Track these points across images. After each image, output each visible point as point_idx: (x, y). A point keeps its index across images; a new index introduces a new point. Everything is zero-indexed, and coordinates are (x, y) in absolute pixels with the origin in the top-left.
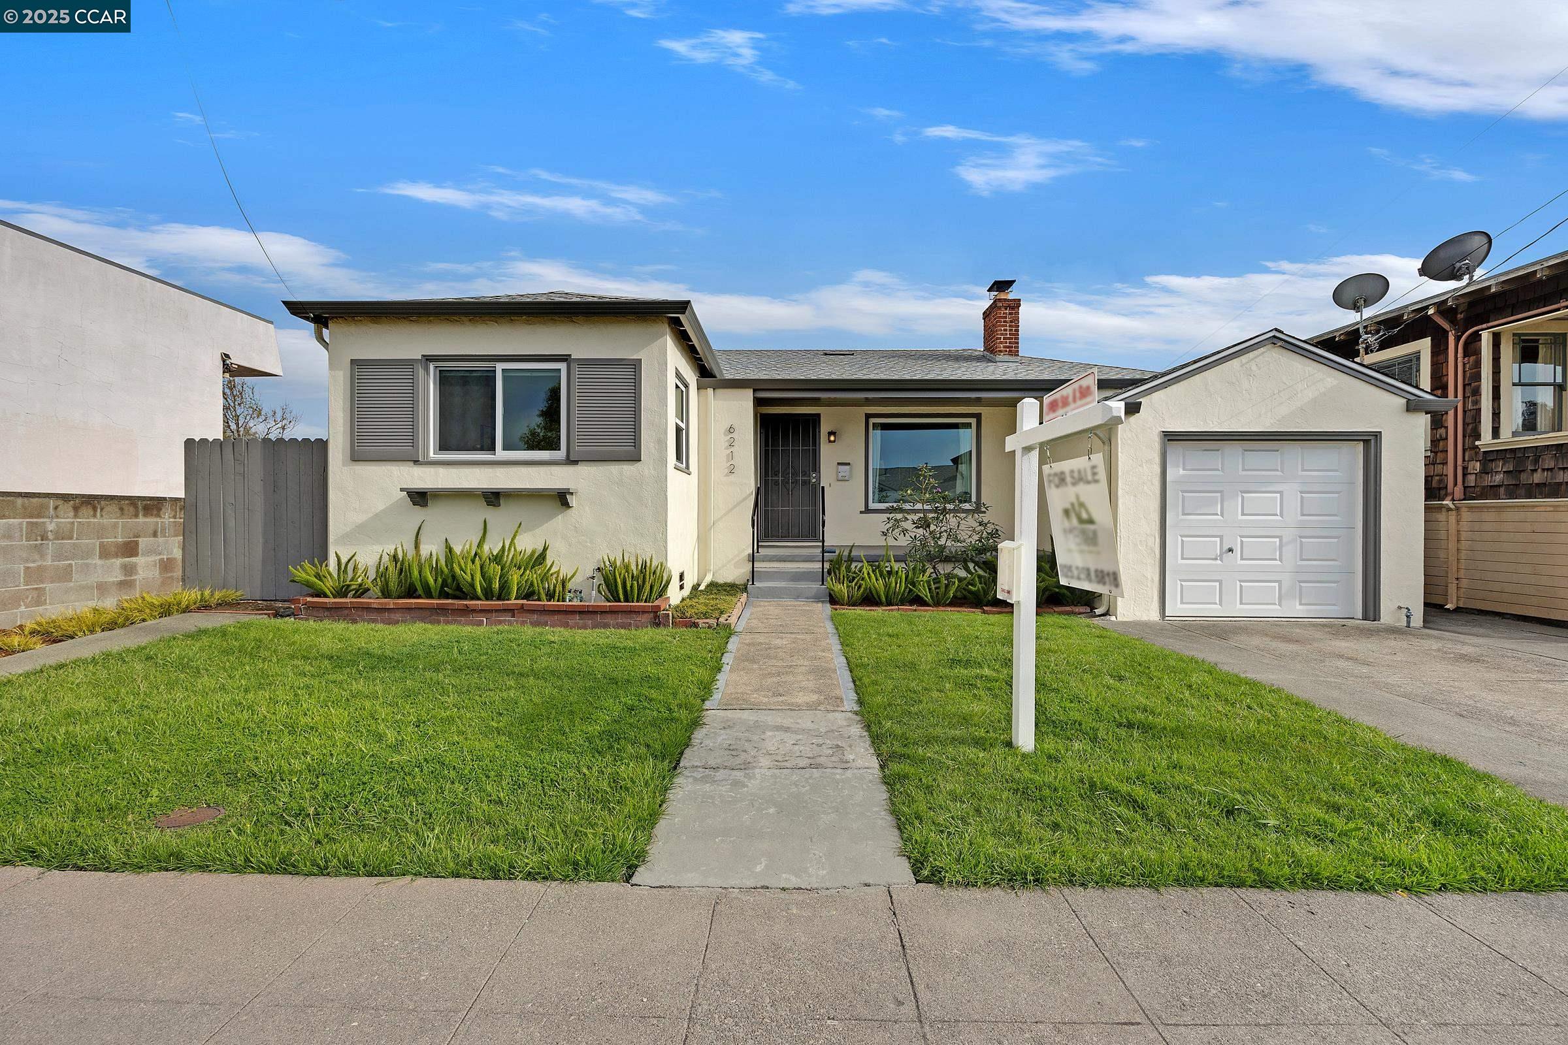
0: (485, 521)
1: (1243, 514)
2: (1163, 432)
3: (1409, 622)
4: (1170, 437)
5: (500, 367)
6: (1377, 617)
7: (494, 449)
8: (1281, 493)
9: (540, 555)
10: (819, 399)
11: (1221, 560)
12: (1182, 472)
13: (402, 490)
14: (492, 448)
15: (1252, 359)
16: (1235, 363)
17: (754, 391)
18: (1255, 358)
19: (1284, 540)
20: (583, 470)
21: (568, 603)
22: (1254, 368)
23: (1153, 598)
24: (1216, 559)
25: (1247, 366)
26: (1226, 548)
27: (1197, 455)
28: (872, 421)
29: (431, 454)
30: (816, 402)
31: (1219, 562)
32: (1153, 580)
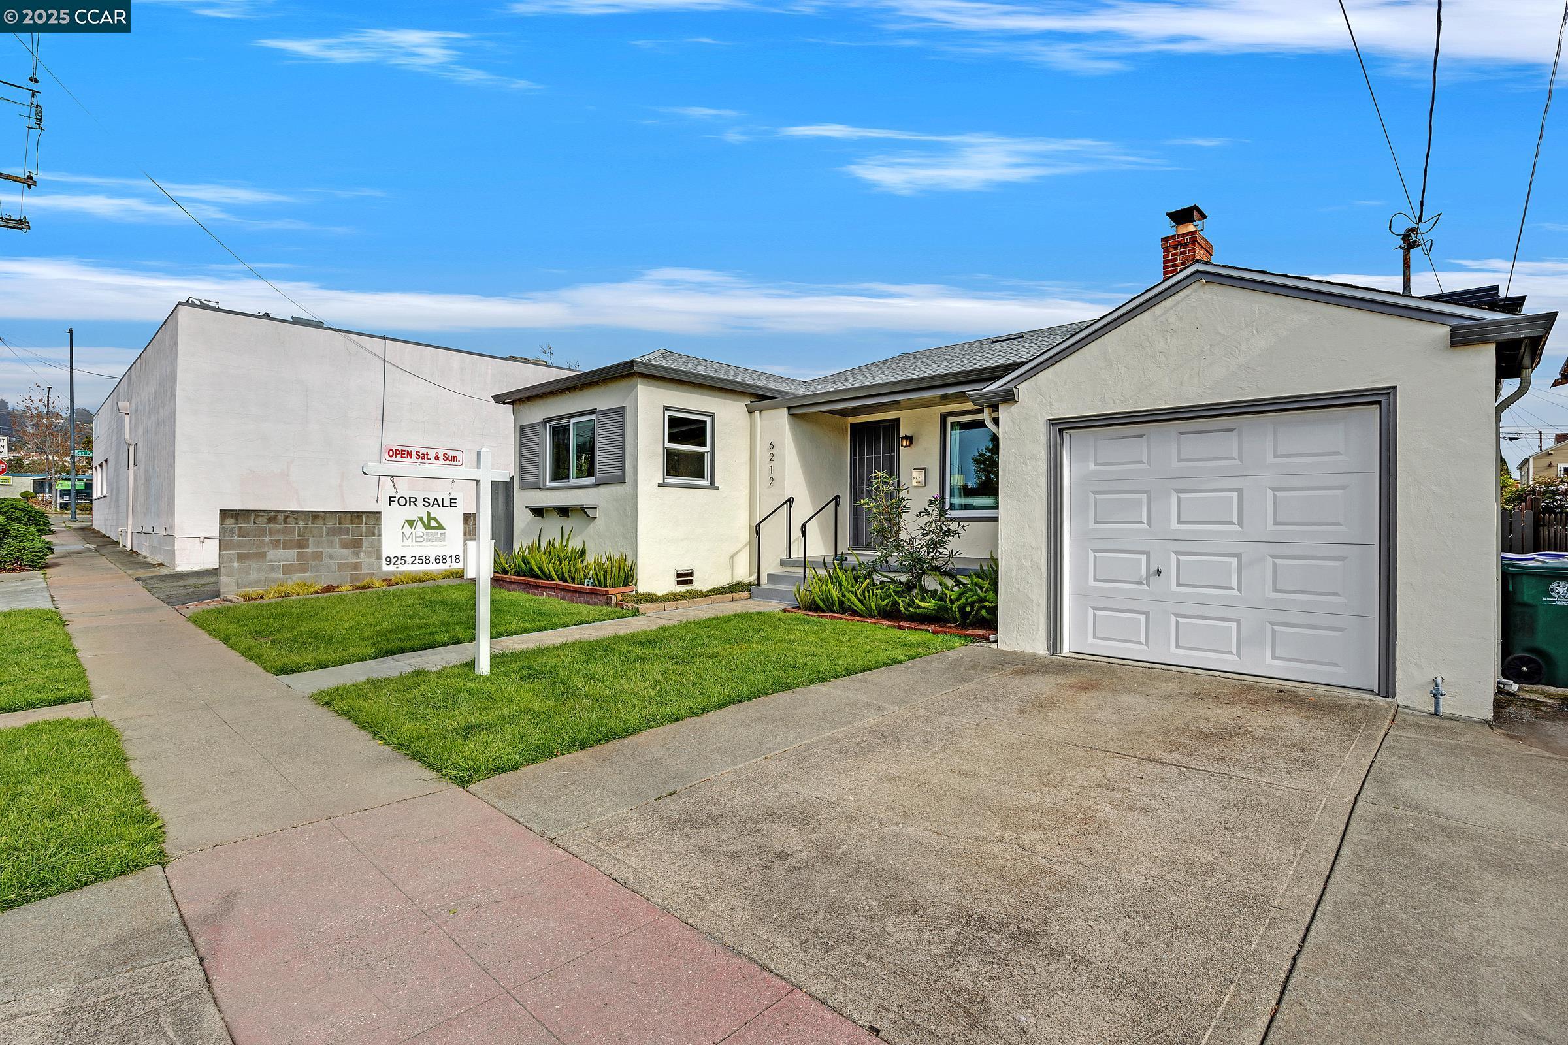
0: (562, 528)
1: (1179, 522)
2: (1050, 420)
3: (1437, 706)
4: (1061, 427)
5: (573, 421)
6: (1390, 691)
7: (569, 479)
8: (1239, 491)
9: (582, 551)
10: (898, 402)
11: (1148, 585)
12: (1092, 467)
13: (526, 507)
14: (567, 478)
15: (1171, 308)
16: (1145, 318)
17: (789, 408)
18: (1175, 305)
19: (1244, 559)
20: (603, 490)
21: (585, 586)
22: (1173, 319)
23: (1039, 626)
24: (1140, 583)
25: (1162, 319)
26: (1153, 568)
27: (1111, 445)
28: (950, 420)
29: (547, 483)
30: (896, 405)
31: (1145, 587)
32: (1039, 604)
